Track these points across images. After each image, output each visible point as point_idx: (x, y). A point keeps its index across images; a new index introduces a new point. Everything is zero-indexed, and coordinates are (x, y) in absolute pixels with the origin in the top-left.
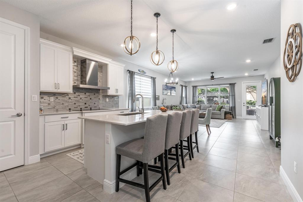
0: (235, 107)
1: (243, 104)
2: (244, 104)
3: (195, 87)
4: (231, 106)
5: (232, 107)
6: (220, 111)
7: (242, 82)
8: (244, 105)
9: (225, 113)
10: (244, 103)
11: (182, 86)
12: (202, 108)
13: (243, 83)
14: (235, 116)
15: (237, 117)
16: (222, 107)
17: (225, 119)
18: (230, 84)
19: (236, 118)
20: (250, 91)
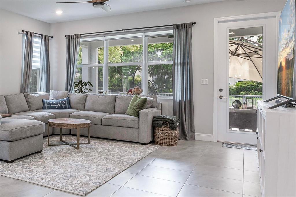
0: (191, 101)
1: (216, 94)
2: (221, 94)
3: (73, 40)
4: (178, 97)
5: (180, 102)
6: (137, 115)
7: (216, 20)
8: (220, 97)
9: (153, 121)
10: (221, 90)
11: (29, 35)
12: (88, 104)
13: (219, 22)
14: (192, 130)
15: (198, 136)
16: (143, 104)
17: (153, 142)
18: (177, 27)
19: (193, 138)
20: (248, 51)
